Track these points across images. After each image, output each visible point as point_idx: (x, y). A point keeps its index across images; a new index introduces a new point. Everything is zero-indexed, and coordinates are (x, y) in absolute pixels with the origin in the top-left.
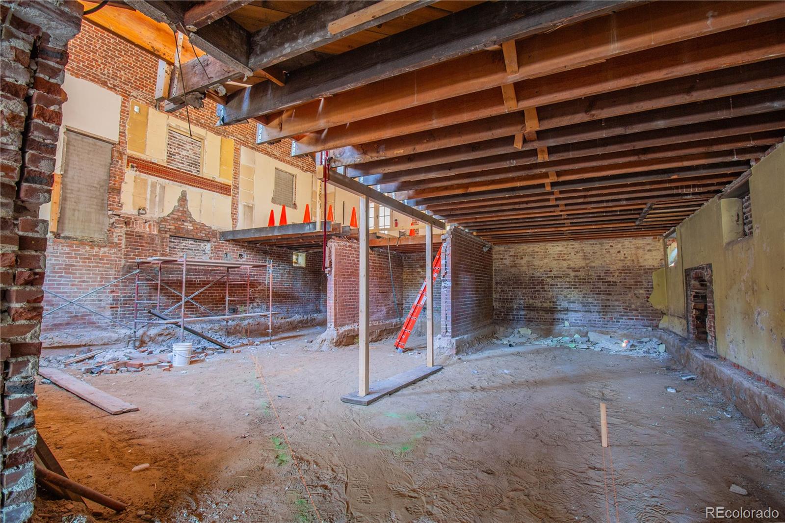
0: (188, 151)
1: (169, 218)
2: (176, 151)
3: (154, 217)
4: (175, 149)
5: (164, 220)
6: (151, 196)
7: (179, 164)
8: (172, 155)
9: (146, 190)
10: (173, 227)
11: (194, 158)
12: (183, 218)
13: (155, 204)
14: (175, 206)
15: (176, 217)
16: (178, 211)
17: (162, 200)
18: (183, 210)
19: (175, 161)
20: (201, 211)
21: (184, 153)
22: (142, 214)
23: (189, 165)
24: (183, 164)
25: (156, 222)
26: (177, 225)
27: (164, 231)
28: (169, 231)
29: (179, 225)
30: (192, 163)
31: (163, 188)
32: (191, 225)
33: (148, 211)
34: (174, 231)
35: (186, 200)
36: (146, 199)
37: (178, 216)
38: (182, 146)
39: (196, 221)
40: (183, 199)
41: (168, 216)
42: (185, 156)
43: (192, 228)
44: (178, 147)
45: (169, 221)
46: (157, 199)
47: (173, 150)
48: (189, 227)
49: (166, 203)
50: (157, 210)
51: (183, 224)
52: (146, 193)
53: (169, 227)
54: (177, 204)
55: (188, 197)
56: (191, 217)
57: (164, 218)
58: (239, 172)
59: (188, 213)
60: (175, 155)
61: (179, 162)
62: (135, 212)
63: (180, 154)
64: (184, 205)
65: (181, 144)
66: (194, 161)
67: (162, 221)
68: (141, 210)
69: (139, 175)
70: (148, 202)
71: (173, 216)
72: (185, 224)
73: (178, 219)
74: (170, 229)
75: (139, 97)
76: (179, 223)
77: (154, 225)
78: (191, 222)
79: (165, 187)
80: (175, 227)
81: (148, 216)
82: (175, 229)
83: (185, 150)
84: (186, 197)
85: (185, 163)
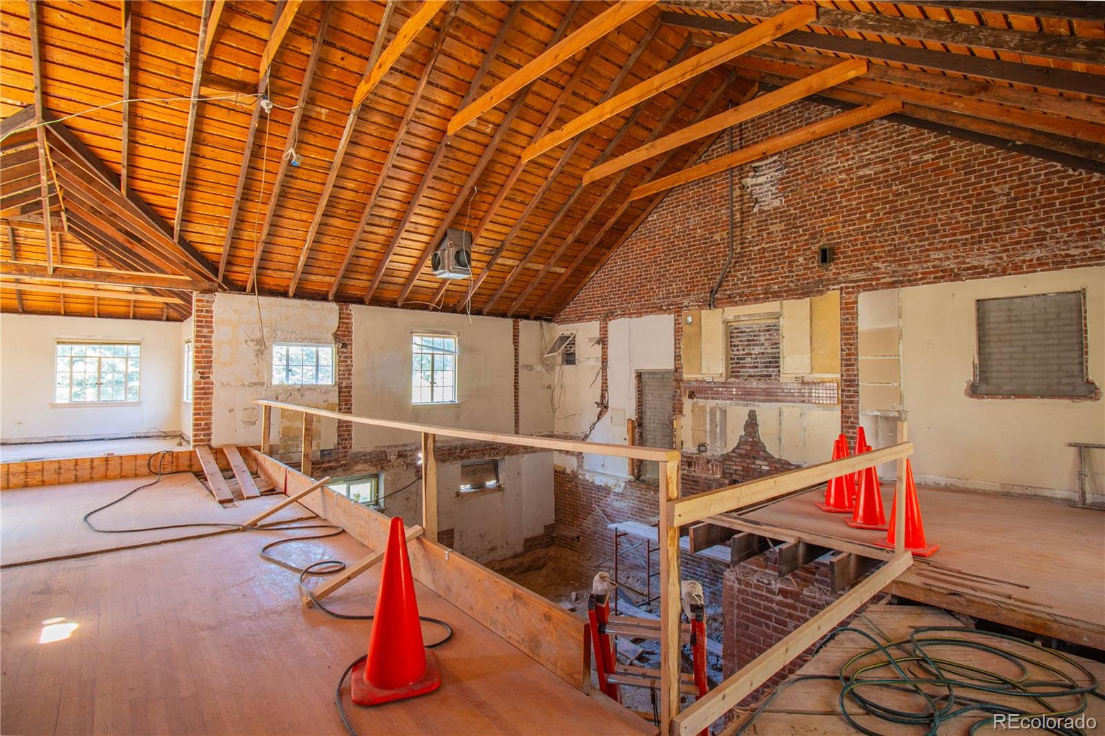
0: (763, 344)
1: (734, 455)
2: (746, 351)
3: (716, 454)
4: (744, 350)
5: (727, 458)
6: (710, 427)
7: (751, 370)
8: (742, 359)
9: (705, 419)
10: (740, 468)
11: (772, 353)
12: (753, 454)
13: (716, 438)
14: (741, 437)
15: (743, 452)
16: (746, 442)
17: (723, 431)
18: (753, 441)
19: (745, 367)
20: (780, 439)
21: (757, 350)
22: (703, 452)
23: (766, 367)
24: (756, 367)
25: (719, 462)
26: (745, 465)
27: (728, 473)
28: (735, 474)
29: (748, 464)
30: (770, 362)
31: (724, 412)
32: (766, 463)
33: (708, 448)
34: (742, 473)
35: (756, 425)
36: (705, 432)
37: (746, 450)
38: (753, 340)
39: (773, 457)
40: (752, 423)
41: (733, 451)
42: (759, 354)
43: (767, 468)
44: (747, 345)
45: (734, 459)
46: (718, 429)
47: (742, 352)
48: (763, 467)
49: (729, 434)
50: (718, 444)
51: (754, 463)
52: (705, 424)
53: (735, 467)
54: (743, 433)
55: (760, 420)
56: (765, 451)
57: (728, 454)
58: (856, 349)
59: (760, 445)
60: (744, 359)
61: (751, 367)
62: (695, 450)
63: (751, 354)
64: (755, 432)
65: (751, 338)
66: (773, 358)
67: (725, 459)
68: (702, 447)
69: (697, 403)
70: (708, 434)
71: (739, 451)
72: (757, 462)
73: (747, 456)
74: (736, 470)
75: (691, 303)
76: (747, 461)
77: (717, 466)
78: (765, 459)
79: (726, 411)
80: (743, 467)
81: (708, 454)
82: (743, 470)
83: (757, 345)
84: (755, 419)
85: (760, 365)
